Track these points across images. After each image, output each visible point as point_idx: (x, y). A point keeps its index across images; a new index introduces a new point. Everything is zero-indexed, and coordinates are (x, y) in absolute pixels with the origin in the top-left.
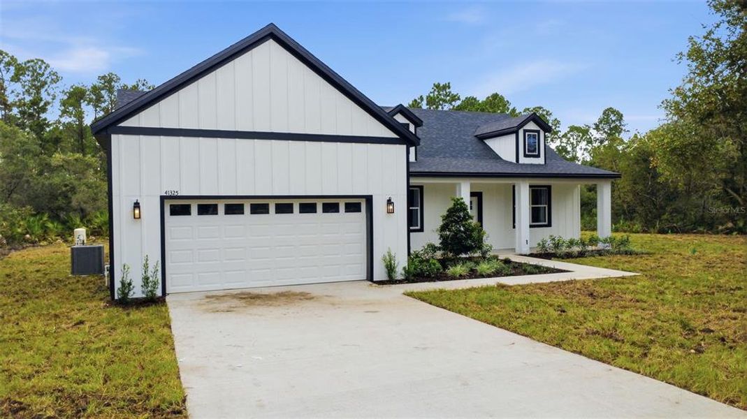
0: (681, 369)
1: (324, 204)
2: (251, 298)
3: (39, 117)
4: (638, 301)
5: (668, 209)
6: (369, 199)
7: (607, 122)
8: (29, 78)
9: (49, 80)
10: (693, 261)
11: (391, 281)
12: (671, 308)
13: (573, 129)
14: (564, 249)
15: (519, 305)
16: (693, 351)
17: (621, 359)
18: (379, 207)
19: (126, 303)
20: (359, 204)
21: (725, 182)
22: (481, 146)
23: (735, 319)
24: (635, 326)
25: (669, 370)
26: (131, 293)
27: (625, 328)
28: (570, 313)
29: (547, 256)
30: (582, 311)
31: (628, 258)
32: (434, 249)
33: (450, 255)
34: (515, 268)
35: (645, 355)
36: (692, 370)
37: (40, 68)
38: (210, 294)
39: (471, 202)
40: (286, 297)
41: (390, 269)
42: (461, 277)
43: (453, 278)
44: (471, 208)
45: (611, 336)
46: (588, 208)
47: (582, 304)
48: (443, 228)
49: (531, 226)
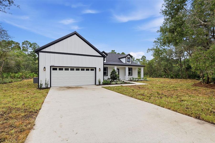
0: (158, 101)
1: (86, 69)
2: (69, 88)
3: (35, 54)
4: (148, 89)
5: (154, 73)
6: (95, 68)
7: (143, 58)
8: (33, 47)
9: (37, 47)
10: (158, 82)
11: (100, 85)
12: (155, 90)
13: (137, 59)
14: (134, 80)
15: (124, 89)
16: (160, 98)
17: (145, 100)
18: (97, 70)
19: (41, 88)
20: (93, 69)
21: (164, 68)
22: (119, 60)
23: (168, 92)
24: (148, 93)
25: (155, 102)
26: (42, 86)
27: (146, 93)
28: (135, 91)
29: (131, 81)
30: (137, 90)
31: (147, 81)
32: (109, 79)
33: (112, 80)
34: (125, 83)
35: (150, 99)
36: (160, 102)
37: (35, 45)
38: (60, 87)
39: (117, 71)
40: (77, 87)
41: (100, 82)
42: (114, 84)
43: (112, 84)
44: (117, 72)
45: (143, 95)
46: (139, 73)
47: (137, 89)
48: (111, 75)
49: (128, 75)
